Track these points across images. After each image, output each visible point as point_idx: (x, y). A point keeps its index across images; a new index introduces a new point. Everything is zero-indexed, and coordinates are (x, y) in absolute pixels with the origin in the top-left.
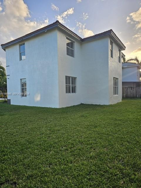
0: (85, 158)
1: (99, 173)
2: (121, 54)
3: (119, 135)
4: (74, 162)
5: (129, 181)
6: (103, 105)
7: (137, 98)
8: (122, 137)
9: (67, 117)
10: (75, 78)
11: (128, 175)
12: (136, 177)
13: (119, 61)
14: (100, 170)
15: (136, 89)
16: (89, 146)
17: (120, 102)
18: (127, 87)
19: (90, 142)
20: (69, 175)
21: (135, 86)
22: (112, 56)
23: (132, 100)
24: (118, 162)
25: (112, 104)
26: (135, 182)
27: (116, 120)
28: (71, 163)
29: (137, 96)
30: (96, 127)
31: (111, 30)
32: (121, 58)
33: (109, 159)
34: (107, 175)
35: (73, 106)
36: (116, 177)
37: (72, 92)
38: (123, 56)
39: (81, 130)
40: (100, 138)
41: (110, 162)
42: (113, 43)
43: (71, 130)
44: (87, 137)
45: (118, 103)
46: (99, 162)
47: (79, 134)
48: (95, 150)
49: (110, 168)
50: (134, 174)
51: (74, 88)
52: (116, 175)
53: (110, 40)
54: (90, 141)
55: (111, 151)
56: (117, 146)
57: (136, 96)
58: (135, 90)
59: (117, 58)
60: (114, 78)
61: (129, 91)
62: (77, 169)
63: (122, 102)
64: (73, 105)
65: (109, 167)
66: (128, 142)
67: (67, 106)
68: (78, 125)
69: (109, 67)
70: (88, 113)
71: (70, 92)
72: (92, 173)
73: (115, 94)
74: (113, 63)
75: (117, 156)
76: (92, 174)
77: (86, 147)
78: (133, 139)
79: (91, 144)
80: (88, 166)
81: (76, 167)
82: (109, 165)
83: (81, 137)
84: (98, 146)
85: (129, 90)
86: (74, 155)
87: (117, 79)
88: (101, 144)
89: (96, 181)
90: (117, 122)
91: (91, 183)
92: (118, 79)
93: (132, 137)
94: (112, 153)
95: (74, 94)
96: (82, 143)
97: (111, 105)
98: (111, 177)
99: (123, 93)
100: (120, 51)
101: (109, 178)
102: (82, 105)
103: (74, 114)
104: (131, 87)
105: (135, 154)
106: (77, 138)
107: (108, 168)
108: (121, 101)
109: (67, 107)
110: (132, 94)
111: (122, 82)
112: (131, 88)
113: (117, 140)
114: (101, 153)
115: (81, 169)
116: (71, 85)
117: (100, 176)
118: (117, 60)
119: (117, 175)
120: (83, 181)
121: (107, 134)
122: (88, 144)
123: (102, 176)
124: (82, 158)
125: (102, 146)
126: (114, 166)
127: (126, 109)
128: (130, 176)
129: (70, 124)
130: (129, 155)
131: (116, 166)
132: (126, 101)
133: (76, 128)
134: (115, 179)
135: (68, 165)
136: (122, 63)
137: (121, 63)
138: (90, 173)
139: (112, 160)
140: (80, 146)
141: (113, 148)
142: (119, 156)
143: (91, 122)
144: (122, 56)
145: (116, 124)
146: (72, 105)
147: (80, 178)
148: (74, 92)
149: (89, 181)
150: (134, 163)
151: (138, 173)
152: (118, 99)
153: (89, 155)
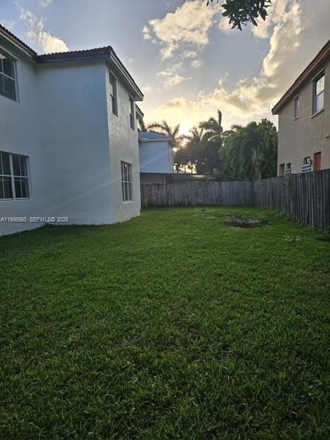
0: (53, 352)
1: (87, 376)
2: (135, 109)
3: (132, 286)
4: (26, 368)
5: (149, 373)
6: (99, 226)
7: (169, 206)
8: (139, 289)
9: (5, 262)
10: (24, 158)
11: (148, 361)
12: (162, 361)
13: (132, 126)
14: (91, 369)
15: (166, 189)
16: (64, 322)
17: (138, 217)
18: (150, 183)
19: (69, 312)
20: (11, 403)
21: (165, 183)
22: (115, 112)
23: (160, 212)
24: (130, 341)
25: (121, 221)
26: (160, 372)
27: (128, 254)
28: (18, 373)
29: (170, 202)
30: (82, 276)
31: (110, 48)
32: (135, 117)
33: (110, 339)
34: (104, 375)
35: (23, 232)
36: (124, 374)
37: (18, 196)
38: (140, 115)
39: (46, 289)
40: (91, 300)
41: (112, 346)
42: (117, 82)
43: (18, 292)
44: (60, 304)
45: (133, 218)
46: (88, 352)
47: (40, 298)
48: (78, 327)
49: (112, 358)
50: (158, 356)
51: (23, 183)
52: (123, 370)
53: (110, 72)
54: (66, 310)
55: (115, 322)
56: (128, 309)
57: (168, 203)
58: (164, 191)
59: (127, 116)
60: (122, 162)
61: (153, 191)
62: (35, 381)
63: (141, 217)
64: (24, 230)
65: (109, 357)
66: (149, 296)
67: (5, 234)
68: (36, 279)
69: (110, 136)
70: (63, 246)
71: (11, 197)
72: (71, 380)
73: (127, 199)
74: (118, 129)
75: (127, 330)
76: (72, 383)
77: (56, 326)
78: (158, 289)
79: (70, 317)
80: (62, 367)
81: (31, 377)
82: (110, 352)
83: (44, 306)
84: (86, 318)
85: (154, 189)
86: (25, 352)
87: (129, 165)
88: (93, 311)
89: (81, 395)
90: (130, 260)
91: (68, 404)
92: (131, 164)
93: (157, 285)
94: (116, 326)
95: (22, 200)
96: (45, 319)
97: (119, 223)
98: (114, 375)
99: (143, 198)
100: (132, 101)
101: (109, 379)
102: (46, 229)
103: (26, 253)
104: (158, 185)
105: (161, 319)
106: (35, 309)
107: (107, 359)
108: (139, 214)
109: (4, 236)
110: (160, 200)
111: (141, 173)
112: (158, 187)
113: (129, 297)
114: (94, 332)
115: (43, 381)
116: (12, 176)
117: (90, 382)
118: (127, 122)
119: (126, 368)
120: (49, 403)
121: (108, 288)
122: (61, 319)
123: (94, 380)
124: (46, 353)
125: (96, 316)
126: (121, 351)
127: (149, 230)
128: (151, 363)
129: (12, 279)
130: (150, 321)
131: (124, 349)
132: (149, 213)
133: (29, 287)
134: (121, 378)
135: (8, 379)
136: (139, 130)
137: (136, 130)
138: (65, 382)
139: (116, 341)
140: (41, 327)
141: (119, 314)
142: (131, 328)
143: (71, 266)
144: (137, 115)
145: (128, 263)
146: (20, 231)
147: (41, 400)
148: (24, 197)
149: (64, 399)
150: (158, 336)
151: (166, 353)
152: (132, 209)
153: (63, 344)
